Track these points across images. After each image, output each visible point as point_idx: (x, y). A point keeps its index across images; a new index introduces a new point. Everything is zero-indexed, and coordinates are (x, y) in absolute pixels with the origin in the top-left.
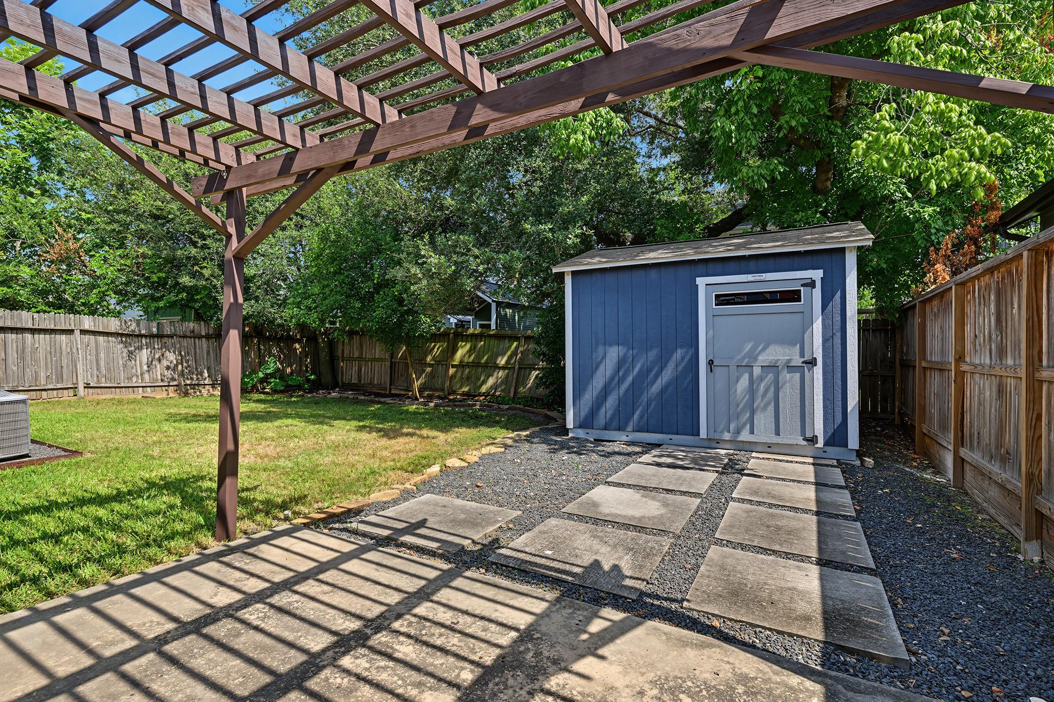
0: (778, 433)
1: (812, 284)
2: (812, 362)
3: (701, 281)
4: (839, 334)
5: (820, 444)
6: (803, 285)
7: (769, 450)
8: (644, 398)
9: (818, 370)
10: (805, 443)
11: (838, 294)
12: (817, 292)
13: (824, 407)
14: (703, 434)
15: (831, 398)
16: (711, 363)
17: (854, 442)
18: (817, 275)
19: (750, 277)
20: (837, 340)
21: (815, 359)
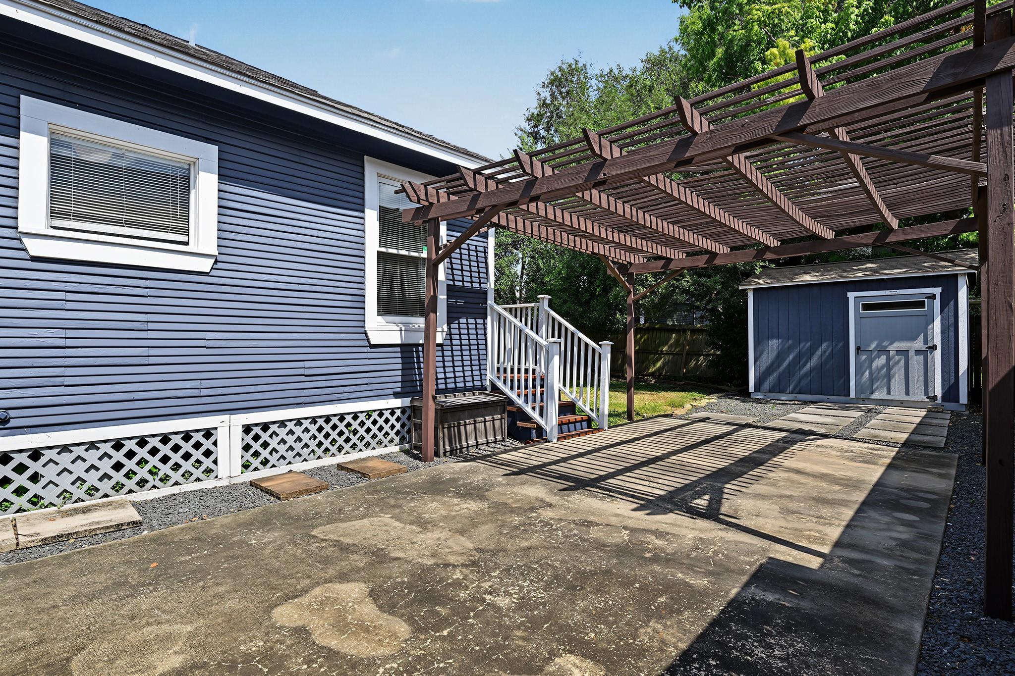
0: (907, 393)
1: (933, 297)
2: (934, 348)
3: (851, 295)
4: (952, 329)
5: (939, 400)
6: (926, 298)
7: (902, 405)
8: (797, 376)
9: (938, 354)
10: (928, 400)
11: (952, 303)
12: (937, 303)
13: (942, 377)
14: (853, 394)
15: (947, 371)
16: (858, 349)
17: (964, 398)
18: (937, 291)
19: (887, 292)
20: (952, 334)
21: (936, 346)
